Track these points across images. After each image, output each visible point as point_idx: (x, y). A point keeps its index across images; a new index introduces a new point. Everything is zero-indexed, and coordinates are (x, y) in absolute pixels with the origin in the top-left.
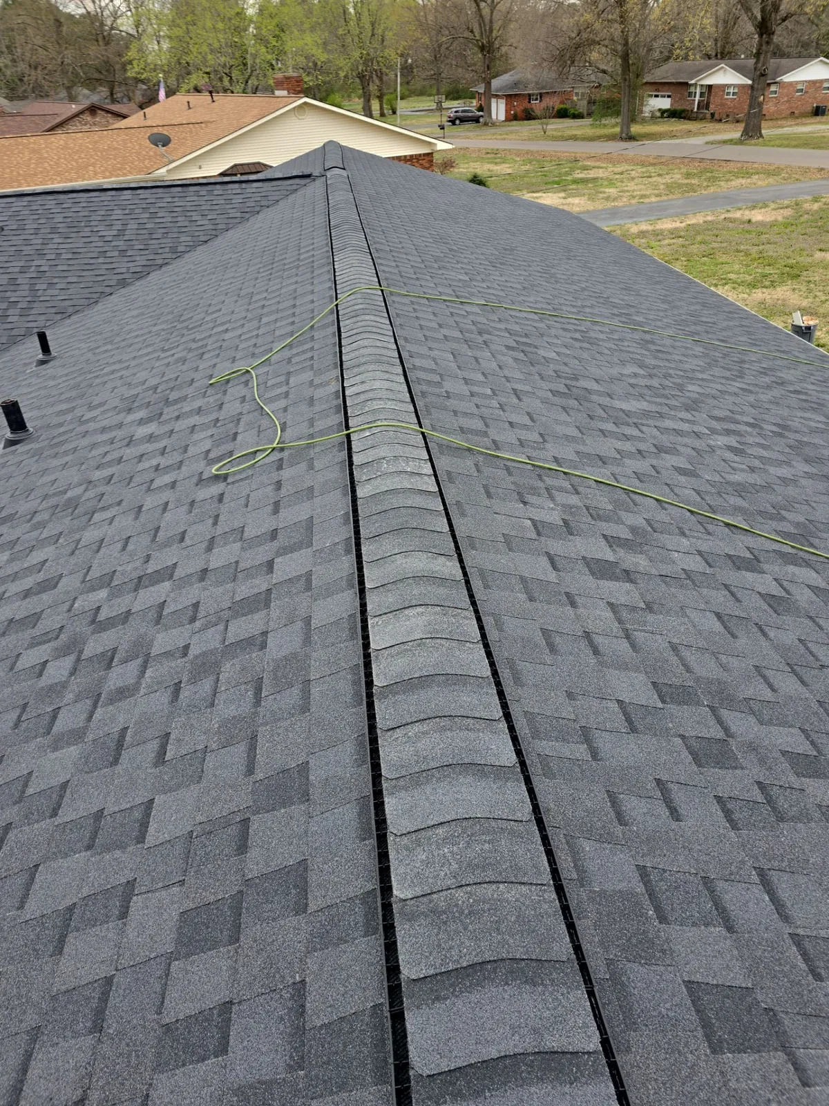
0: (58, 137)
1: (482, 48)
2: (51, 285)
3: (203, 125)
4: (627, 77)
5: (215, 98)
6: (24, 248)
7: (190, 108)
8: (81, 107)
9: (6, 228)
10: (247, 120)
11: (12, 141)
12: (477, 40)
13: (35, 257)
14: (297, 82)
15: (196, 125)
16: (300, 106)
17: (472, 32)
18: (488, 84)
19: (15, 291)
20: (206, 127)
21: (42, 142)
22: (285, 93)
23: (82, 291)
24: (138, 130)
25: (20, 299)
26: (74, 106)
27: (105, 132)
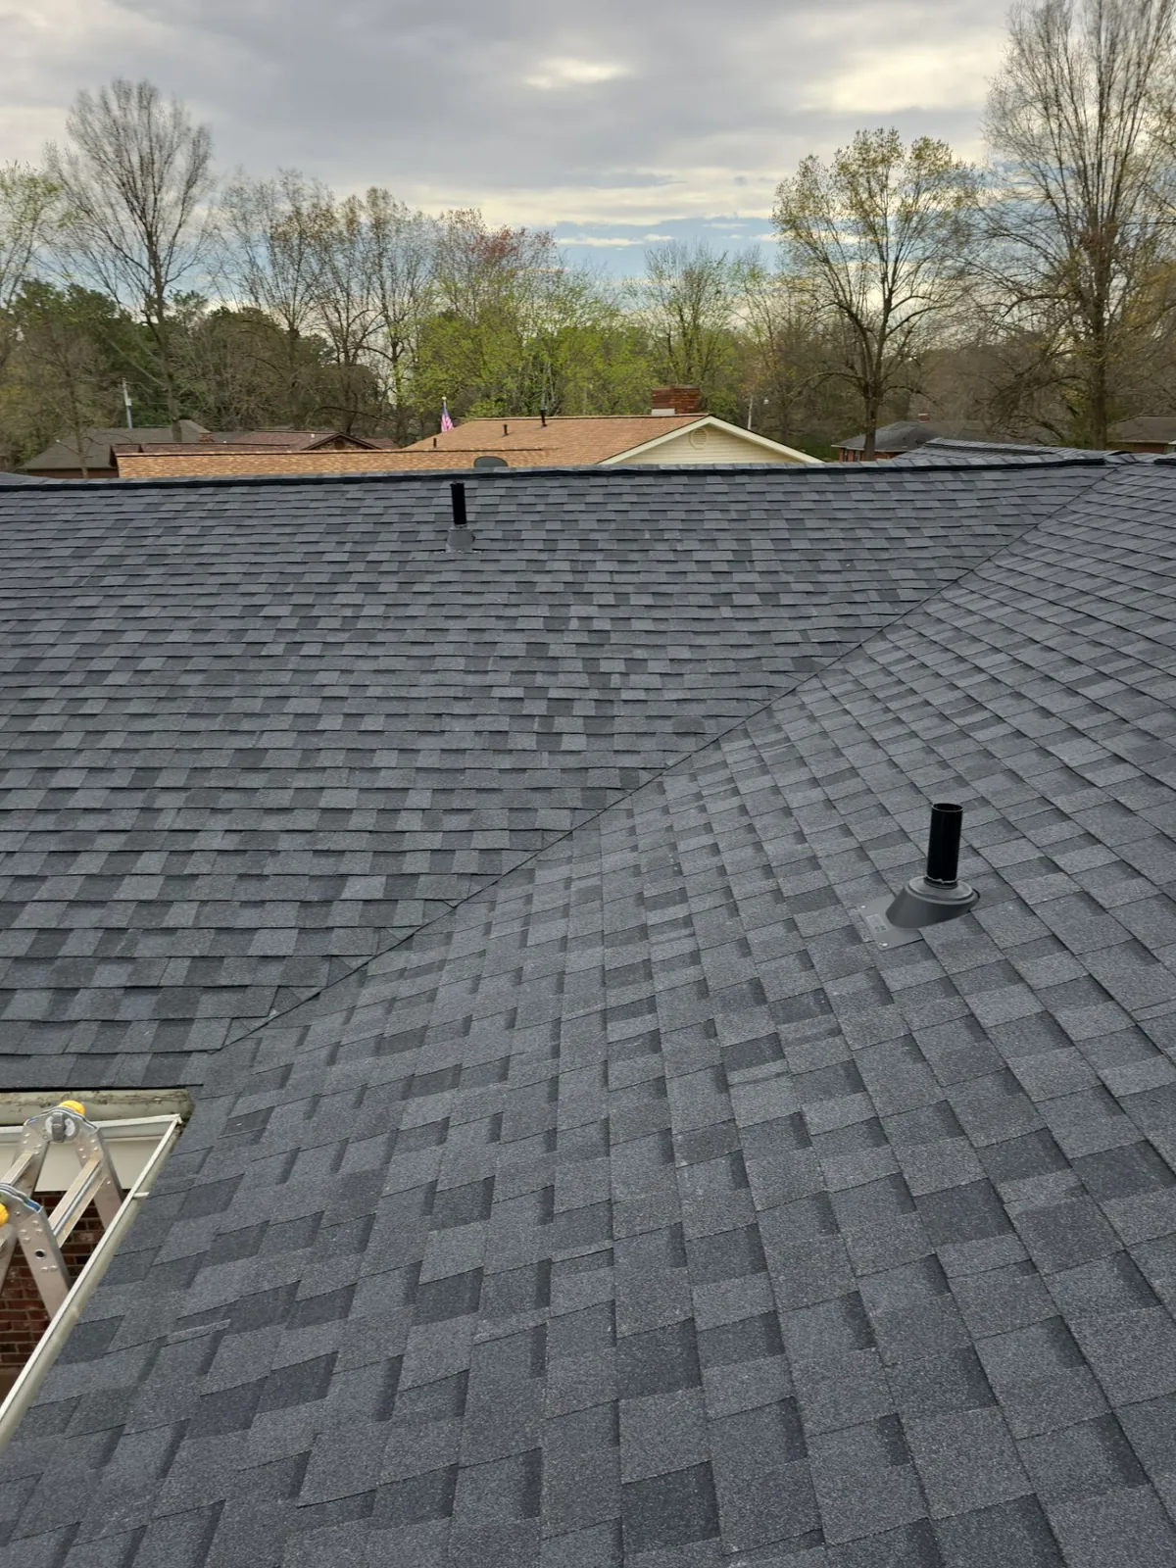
0: (332, 458)
1: (865, 389)
2: (635, 665)
3: (543, 453)
4: (1102, 429)
5: (547, 422)
6: (537, 578)
7: (506, 434)
8: (323, 437)
9: (478, 536)
10: (619, 445)
11: (265, 459)
12: (859, 379)
13: (571, 599)
14: (691, 396)
15: (533, 453)
16: (699, 431)
17: (852, 368)
18: (871, 436)
19: (555, 673)
20: (548, 455)
21: (309, 462)
22: (671, 412)
23: (713, 681)
24: (450, 455)
25: (576, 694)
26: (313, 436)
27: (401, 455)
